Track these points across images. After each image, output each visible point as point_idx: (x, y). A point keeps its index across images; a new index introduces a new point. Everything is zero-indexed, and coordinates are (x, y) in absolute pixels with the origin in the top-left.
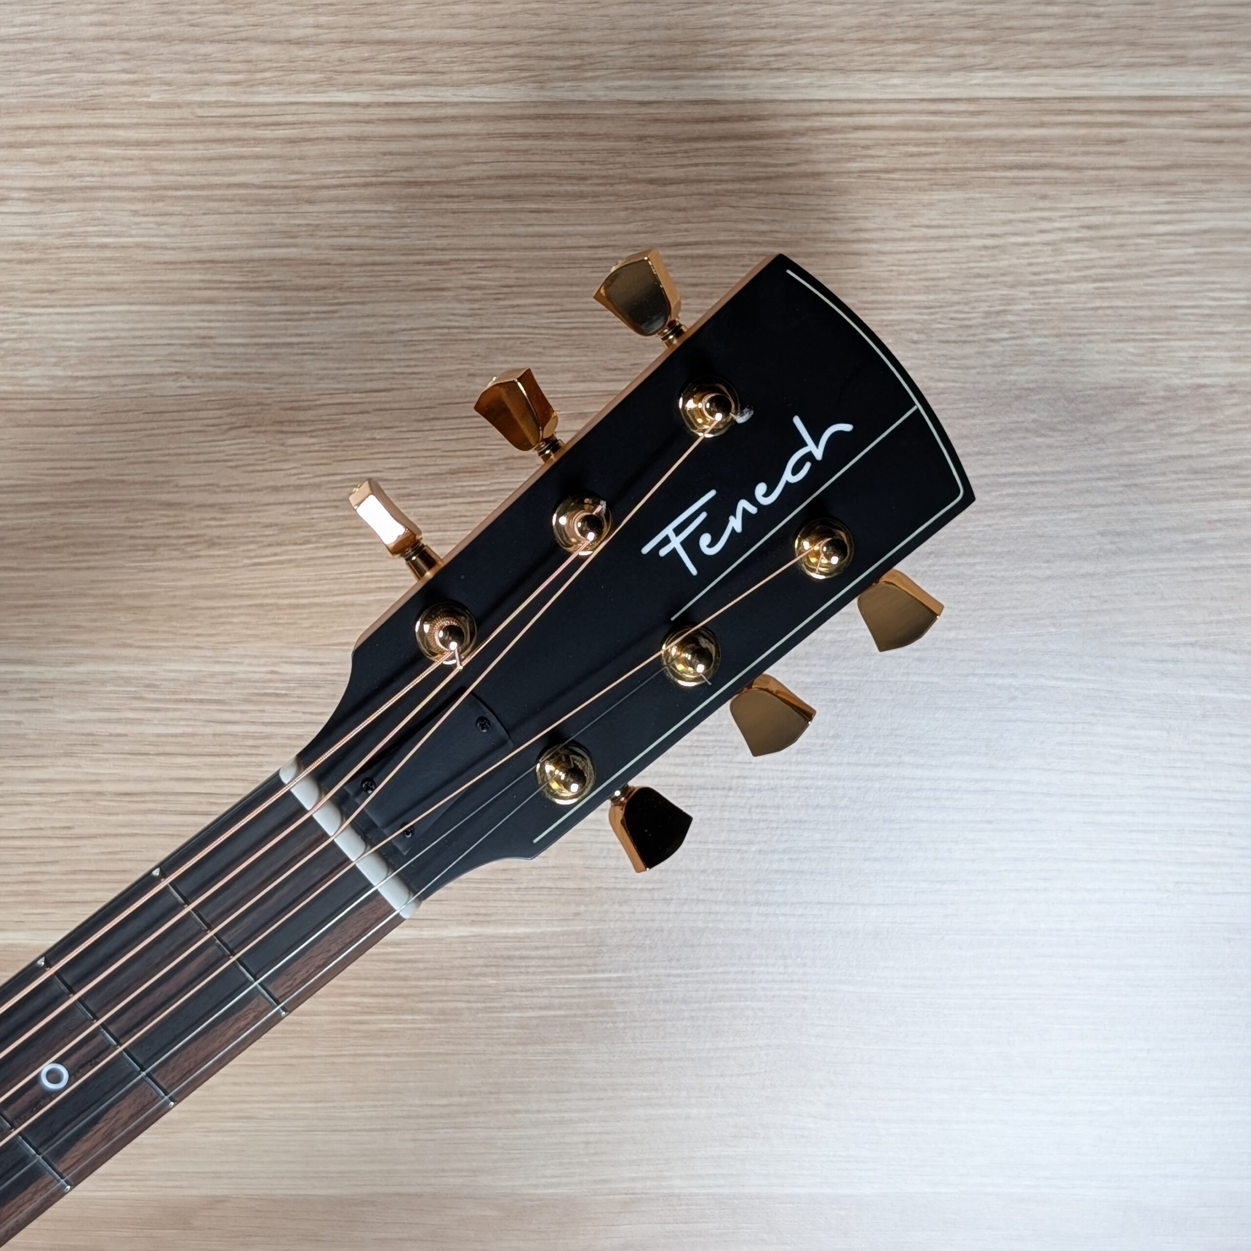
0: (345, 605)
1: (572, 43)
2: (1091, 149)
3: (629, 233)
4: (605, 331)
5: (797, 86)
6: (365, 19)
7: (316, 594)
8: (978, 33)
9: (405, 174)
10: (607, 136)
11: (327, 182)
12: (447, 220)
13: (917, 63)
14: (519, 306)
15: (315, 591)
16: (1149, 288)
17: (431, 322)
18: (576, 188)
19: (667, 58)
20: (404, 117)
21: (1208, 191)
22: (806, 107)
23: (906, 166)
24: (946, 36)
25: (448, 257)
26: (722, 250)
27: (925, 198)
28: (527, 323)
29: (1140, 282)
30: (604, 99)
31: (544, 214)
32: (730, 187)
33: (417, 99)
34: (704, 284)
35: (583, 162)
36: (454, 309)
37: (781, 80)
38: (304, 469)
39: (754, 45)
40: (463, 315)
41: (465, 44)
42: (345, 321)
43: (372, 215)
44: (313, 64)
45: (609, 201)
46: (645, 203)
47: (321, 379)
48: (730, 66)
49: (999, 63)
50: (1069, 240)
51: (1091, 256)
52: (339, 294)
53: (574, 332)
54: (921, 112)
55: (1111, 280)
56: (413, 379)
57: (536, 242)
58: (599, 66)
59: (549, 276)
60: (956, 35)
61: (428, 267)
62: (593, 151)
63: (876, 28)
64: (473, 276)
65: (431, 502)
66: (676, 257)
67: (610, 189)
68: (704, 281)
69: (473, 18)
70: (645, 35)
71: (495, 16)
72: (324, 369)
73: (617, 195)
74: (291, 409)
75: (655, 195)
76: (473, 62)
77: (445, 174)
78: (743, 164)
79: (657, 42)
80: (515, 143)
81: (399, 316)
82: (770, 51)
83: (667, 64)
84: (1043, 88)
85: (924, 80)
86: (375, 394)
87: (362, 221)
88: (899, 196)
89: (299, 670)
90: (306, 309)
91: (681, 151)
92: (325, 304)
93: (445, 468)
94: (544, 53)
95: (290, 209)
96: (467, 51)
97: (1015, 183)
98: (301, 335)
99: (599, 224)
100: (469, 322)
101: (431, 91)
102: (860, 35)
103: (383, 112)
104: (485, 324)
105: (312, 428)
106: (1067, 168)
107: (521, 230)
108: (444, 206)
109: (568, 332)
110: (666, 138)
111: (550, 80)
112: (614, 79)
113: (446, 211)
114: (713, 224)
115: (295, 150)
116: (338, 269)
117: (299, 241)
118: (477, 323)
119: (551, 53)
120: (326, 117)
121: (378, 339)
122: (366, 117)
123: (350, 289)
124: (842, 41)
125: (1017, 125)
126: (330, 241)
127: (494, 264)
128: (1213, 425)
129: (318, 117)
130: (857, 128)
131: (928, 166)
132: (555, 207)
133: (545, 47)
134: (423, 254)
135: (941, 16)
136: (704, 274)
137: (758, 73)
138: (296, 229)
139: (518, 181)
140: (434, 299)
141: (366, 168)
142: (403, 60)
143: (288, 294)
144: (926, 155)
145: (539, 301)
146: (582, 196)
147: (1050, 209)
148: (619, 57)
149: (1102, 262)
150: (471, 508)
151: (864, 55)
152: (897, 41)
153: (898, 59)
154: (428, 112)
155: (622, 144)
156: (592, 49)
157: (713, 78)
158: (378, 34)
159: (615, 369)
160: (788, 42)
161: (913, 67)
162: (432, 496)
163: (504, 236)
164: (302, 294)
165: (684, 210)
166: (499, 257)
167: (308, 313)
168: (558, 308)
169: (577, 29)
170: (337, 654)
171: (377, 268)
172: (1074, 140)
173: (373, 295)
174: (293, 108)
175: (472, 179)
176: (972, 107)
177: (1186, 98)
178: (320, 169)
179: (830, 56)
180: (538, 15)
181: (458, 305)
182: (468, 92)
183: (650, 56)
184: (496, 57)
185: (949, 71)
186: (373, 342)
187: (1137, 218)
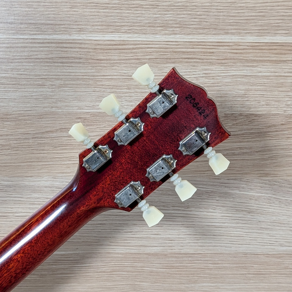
0: (18, 166)
1: (78, 25)
2: (205, 54)
3: (92, 72)
4: (86, 97)
5: (133, 37)
6: (26, 18)
7: (11, 163)
8: (178, 25)
9: (36, 56)
10: (86, 48)
11: (16, 58)
12: (46, 68)
13: (163, 32)
14: (64, 90)
15: (11, 162)
16: (220, 89)
17: (42, 93)
18: (79, 61)
19: (101, 29)
20: (36, 42)
21: (234, 65)
22: (136, 42)
23: (160, 58)
24: (170, 26)
25: (46, 77)
26: (115, 77)
27: (165, 65)
28: (66, 94)
29: (218, 87)
30: (85, 39)
31: (71, 67)
32: (117, 61)
33: (39, 38)
34: (111, 86)
35: (80, 54)
36: (48, 90)
37: (130, 35)
38: (8, 131)
39: (123, 27)
40: (50, 92)
41: (52, 24)
42: (20, 93)
43: (28, 66)
44: (13, 28)
45: (87, 64)
46: (96, 65)
47: (13, 107)
48: (117, 32)
49: (183, 33)
50: (200, 77)
51: (206, 81)
52: (19, 86)
53: (78, 97)
54: (164, 44)
55: (211, 87)
56: (37, 108)
57: (68, 74)
58: (85, 31)
59: (72, 82)
60: (172, 26)
61: (41, 80)
62: (83, 52)
63: (153, 23)
64: (53, 82)
65: (41, 139)
66: (104, 79)
67: (87, 61)
68: (111, 85)
69: (54, 18)
70: (96, 23)
71: (59, 18)
72: (14, 105)
73: (89, 63)
74: (6, 115)
75: (98, 63)
76: (53, 29)
77: (46, 56)
78: (120, 56)
79: (99, 25)
80: (63, 49)
81: (34, 92)
82: (127, 28)
83: (101, 31)
84: (194, 39)
85: (164, 36)
86: (27, 112)
87: (25, 68)
88: (159, 65)
89: (6, 183)
90: (10, 89)
91: (105, 52)
92: (15, 88)
93: (44, 131)
94: (71, 27)
95: (7, 64)
96: (52, 26)
97: (187, 62)
98: (9, 96)
99: (84, 70)
100: (51, 94)
101: (43, 36)
102: (149, 25)
103: (31, 41)
104: (56, 94)
105: (11, 120)
106: (200, 59)
107: (65, 71)
108: (45, 64)
109: (76, 97)
110: (101, 49)
111: (72, 34)
112: (88, 34)
113: (46, 66)
114: (113, 71)
115: (8, 50)
116: (18, 80)
117: (9, 72)
118: (54, 94)
119: (72, 27)
120: (16, 42)
121: (28, 97)
122: (26, 42)
123: (21, 85)
124: (144, 26)
125: (187, 48)
126: (16, 73)
127: (58, 79)
128: (236, 124)
129: (14, 42)
130: (148, 48)
131: (166, 58)
132: (73, 65)
133: (71, 26)
134: (40, 76)
135: (169, 21)
136: (111, 83)
137: (124, 34)
138: (8, 69)
139: (64, 59)
140: (43, 88)
141: (25, 55)
142: (36, 28)
143: (6, 86)
144: (165, 55)
145: (69, 89)
146: (80, 63)
147: (195, 69)
148: (90, 29)
149: (209, 83)
150: (51, 141)
151: (150, 30)
152: (158, 27)
153: (158, 31)
154: (42, 41)
155: (90, 50)
156: (83, 27)
157: (113, 34)
158: (30, 22)
159: (89, 106)
160: (131, 26)
161: (162, 33)
162: (41, 138)
163: (61, 72)
164: (9, 86)
165: (106, 67)
166: (59, 77)
167: (10, 90)
168: (74, 91)
169: (79, 22)
170: (16, 179)
171: (28, 80)
172: (201, 52)
173: (27, 86)
174: (8, 39)
175: (53, 58)
176: (176, 43)
177: (228, 42)
178: (15, 54)
179: (141, 30)
180: (69, 18)
181: (49, 89)
182: (52, 36)
183: (97, 29)
184: (59, 28)
185: (171, 34)
186: (27, 98)
187: (217, 72)
